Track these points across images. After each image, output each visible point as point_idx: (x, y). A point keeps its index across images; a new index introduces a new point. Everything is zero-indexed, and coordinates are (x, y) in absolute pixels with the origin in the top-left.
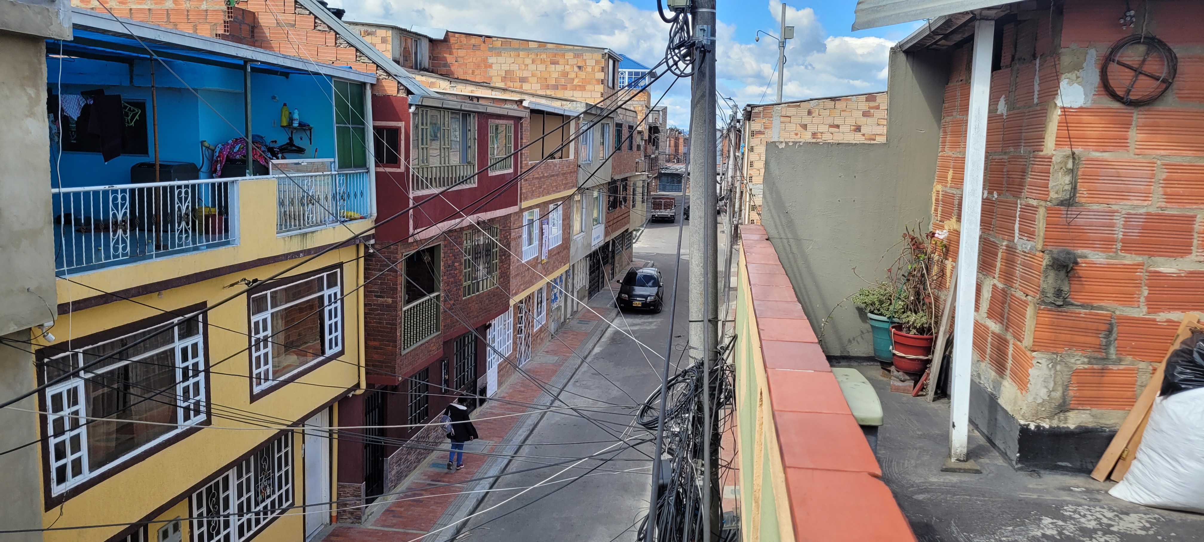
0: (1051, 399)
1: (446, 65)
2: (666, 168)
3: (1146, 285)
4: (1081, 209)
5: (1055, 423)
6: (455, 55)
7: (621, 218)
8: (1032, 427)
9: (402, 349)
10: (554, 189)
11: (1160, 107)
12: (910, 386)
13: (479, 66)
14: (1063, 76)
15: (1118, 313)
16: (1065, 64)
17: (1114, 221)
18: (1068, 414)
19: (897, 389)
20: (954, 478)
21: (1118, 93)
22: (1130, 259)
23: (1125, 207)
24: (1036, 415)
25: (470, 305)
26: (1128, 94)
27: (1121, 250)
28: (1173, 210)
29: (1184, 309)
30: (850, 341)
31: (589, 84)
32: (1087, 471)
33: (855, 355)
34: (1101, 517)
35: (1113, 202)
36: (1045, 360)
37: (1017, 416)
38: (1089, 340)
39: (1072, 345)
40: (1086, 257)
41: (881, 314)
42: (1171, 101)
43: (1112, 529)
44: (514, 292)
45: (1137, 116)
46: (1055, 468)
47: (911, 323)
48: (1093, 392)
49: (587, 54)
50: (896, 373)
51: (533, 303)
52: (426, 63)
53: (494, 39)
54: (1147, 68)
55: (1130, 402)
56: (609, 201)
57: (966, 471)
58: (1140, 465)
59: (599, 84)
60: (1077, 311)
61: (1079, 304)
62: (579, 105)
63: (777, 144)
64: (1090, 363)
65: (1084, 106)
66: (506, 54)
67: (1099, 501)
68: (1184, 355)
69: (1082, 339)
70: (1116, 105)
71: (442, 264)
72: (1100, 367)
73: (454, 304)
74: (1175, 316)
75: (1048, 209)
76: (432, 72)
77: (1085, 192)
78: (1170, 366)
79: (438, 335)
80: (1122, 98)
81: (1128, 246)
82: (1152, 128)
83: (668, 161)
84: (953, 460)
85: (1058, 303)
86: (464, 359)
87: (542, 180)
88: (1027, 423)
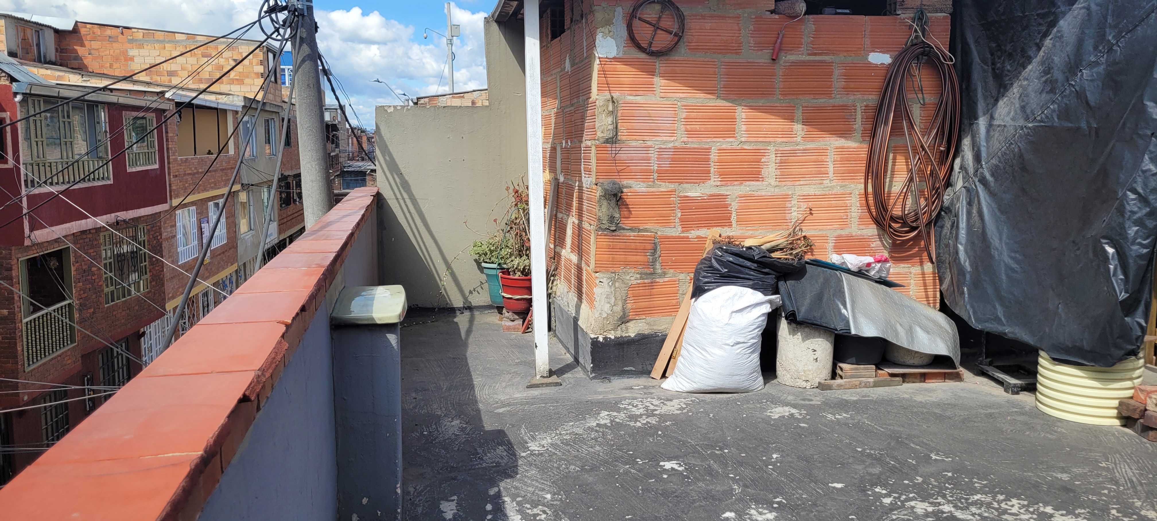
0: (614, 313)
1: (77, 58)
2: (349, 166)
3: (679, 208)
4: (622, 145)
5: (619, 334)
6: (88, 47)
7: (296, 215)
8: (601, 339)
9: (26, 365)
10: (213, 185)
11: (675, 57)
12: (519, 324)
13: (117, 59)
14: (598, 30)
15: (659, 233)
16: (599, 19)
17: (650, 155)
18: (628, 324)
19: (509, 328)
20: (535, 392)
21: (643, 45)
22: (665, 187)
23: (657, 143)
24: (603, 329)
25: (114, 313)
26: (650, 47)
27: (658, 179)
28: (694, 143)
29: (709, 227)
30: (471, 292)
31: (248, 77)
32: (647, 372)
33: (477, 305)
34: (650, 405)
35: (647, 138)
36: (605, 279)
37: (589, 332)
38: (638, 258)
39: (627, 264)
40: (631, 187)
41: (493, 263)
42: (683, 53)
43: (655, 412)
44: (170, 295)
45: (659, 64)
46: (622, 373)
47: (515, 266)
48: (647, 303)
49: (243, 47)
50: (507, 314)
51: (198, 307)
52: (52, 55)
53: (133, 30)
54: (663, 24)
55: (675, 308)
56: (281, 198)
57: (548, 385)
58: (682, 360)
59: (258, 78)
60: (628, 234)
61: (629, 228)
62: (236, 98)
63: (386, 108)
64: (641, 278)
65: (617, 56)
66: (149, 47)
67: (651, 394)
68: (706, 262)
69: (634, 258)
70: (643, 56)
71: (73, 269)
72: (649, 281)
73: (94, 313)
74: (703, 232)
75: (597, 147)
76: (61, 65)
77: (625, 131)
78: (697, 273)
79: (74, 347)
80: (646, 50)
81: (663, 175)
82: (671, 76)
83: (352, 159)
84: (538, 377)
85: (612, 229)
86: (114, 371)
87: (197, 176)
88: (596, 336)
